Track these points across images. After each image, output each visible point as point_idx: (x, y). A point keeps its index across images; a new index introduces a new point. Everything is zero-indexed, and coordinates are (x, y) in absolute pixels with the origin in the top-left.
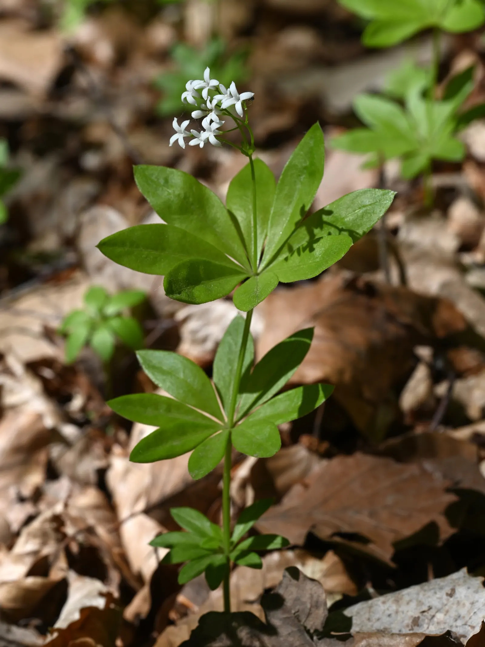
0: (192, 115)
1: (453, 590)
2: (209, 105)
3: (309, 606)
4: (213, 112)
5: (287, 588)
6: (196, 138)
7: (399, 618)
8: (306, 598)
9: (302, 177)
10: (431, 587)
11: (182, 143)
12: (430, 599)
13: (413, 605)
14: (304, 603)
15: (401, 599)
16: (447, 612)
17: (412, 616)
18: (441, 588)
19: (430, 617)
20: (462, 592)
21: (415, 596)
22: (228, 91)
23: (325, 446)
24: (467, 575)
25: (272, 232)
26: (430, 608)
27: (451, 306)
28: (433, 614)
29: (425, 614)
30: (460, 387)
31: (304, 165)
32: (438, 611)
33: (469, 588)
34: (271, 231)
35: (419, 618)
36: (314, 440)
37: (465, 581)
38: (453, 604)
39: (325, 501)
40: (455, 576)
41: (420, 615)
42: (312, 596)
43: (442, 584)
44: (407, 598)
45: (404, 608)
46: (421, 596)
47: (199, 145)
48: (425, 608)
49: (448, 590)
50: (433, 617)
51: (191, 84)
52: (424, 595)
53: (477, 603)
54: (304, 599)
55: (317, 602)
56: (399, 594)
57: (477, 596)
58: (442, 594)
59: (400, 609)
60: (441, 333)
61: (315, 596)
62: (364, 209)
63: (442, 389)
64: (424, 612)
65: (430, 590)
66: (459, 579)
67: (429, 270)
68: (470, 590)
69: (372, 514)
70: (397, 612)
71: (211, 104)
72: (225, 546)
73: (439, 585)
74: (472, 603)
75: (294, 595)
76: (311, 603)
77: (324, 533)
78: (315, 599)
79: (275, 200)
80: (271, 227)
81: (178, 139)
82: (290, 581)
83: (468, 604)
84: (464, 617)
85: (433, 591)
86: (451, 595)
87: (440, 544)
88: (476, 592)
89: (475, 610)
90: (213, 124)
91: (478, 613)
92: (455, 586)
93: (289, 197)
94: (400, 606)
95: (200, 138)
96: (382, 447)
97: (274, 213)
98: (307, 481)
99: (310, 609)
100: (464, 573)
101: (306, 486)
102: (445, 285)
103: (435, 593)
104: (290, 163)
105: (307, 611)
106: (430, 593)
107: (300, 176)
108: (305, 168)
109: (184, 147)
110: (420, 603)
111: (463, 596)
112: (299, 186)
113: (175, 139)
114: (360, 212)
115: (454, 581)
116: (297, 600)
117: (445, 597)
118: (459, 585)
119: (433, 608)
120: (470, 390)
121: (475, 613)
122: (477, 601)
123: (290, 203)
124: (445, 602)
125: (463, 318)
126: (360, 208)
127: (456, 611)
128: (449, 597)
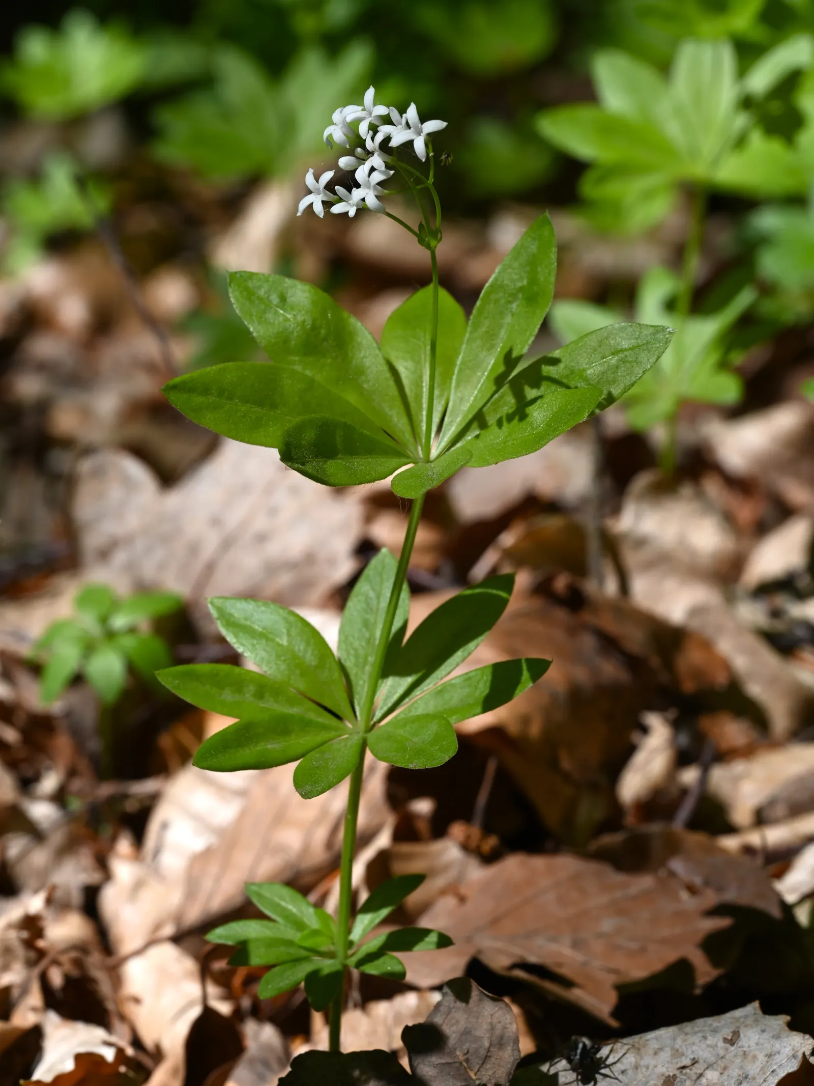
0: (339, 163)
1: (736, 1034)
2: (369, 145)
3: (487, 1044)
4: (376, 154)
5: (449, 1013)
6: (344, 201)
7: (640, 1076)
8: (482, 1031)
9: (514, 306)
10: (696, 1029)
11: (319, 209)
12: (694, 1048)
13: (665, 1055)
14: (478, 1039)
15: (645, 1046)
16: (725, 1068)
17: (663, 1075)
18: (715, 1031)
19: (694, 1077)
20: (751, 1038)
21: (668, 1042)
22: (403, 117)
23: (492, 842)
24: (759, 1012)
25: (459, 394)
26: (695, 1062)
27: (707, 645)
28: (699, 1071)
29: (687, 1071)
30: (720, 776)
31: (519, 284)
32: (709, 1066)
33: (763, 1031)
34: (456, 393)
35: (675, 1076)
36: (475, 831)
37: (756, 1021)
38: (736, 1056)
39: (495, 922)
40: (738, 1013)
41: (677, 1073)
42: (492, 1028)
43: (716, 1024)
44: (654, 1045)
45: (648, 1060)
46: (679, 1041)
47: (347, 213)
48: (686, 1061)
49: (727, 1033)
50: (701, 1075)
51: (341, 113)
52: (685, 1041)
53: (777, 1056)
54: (479, 1033)
55: (501, 1037)
56: (641, 1038)
57: (777, 1045)
58: (717, 1040)
59: (642, 1063)
60: (689, 686)
61: (499, 1027)
62: (621, 355)
63: (690, 776)
64: (684, 1067)
65: (696, 1033)
66: (746, 1017)
67: (670, 585)
68: (765, 1035)
69: (576, 945)
70: (636, 1067)
71: (373, 142)
72: (339, 948)
73: (711, 1025)
74: (770, 1056)
75: (462, 1024)
76: (490, 1039)
77: (499, 962)
78: (498, 1032)
79: (465, 341)
80: (458, 386)
81: (313, 203)
82: (455, 1002)
83: (761, 1057)
84: (754, 1078)
85: (700, 1035)
86: (732, 1041)
87: (698, 991)
88: (777, 1037)
89: (775, 1067)
90: (375, 174)
91: (778, 1071)
92: (738, 1027)
93: (490, 337)
94: (642, 1058)
95: (349, 202)
96: (593, 846)
97: (463, 363)
98: (463, 891)
99: (488, 1051)
100: (755, 1009)
101: (462, 899)
102: (696, 611)
103: (705, 1038)
104: (496, 279)
105: (483, 1052)
106: (696, 1039)
107: (510, 302)
108: (521, 289)
109: (321, 216)
110: (677, 1054)
111: (752, 1043)
112: (508, 319)
113: (308, 203)
114: (614, 360)
115: (737, 1020)
116: (466, 1033)
117: (721, 1044)
118: (746, 1026)
119: (701, 1061)
120: (737, 780)
121: (773, 1071)
122: (779, 1053)
123: (492, 347)
124: (722, 1053)
125: (726, 665)
126: (613, 354)
127: (741, 1068)
128: (728, 1045)
